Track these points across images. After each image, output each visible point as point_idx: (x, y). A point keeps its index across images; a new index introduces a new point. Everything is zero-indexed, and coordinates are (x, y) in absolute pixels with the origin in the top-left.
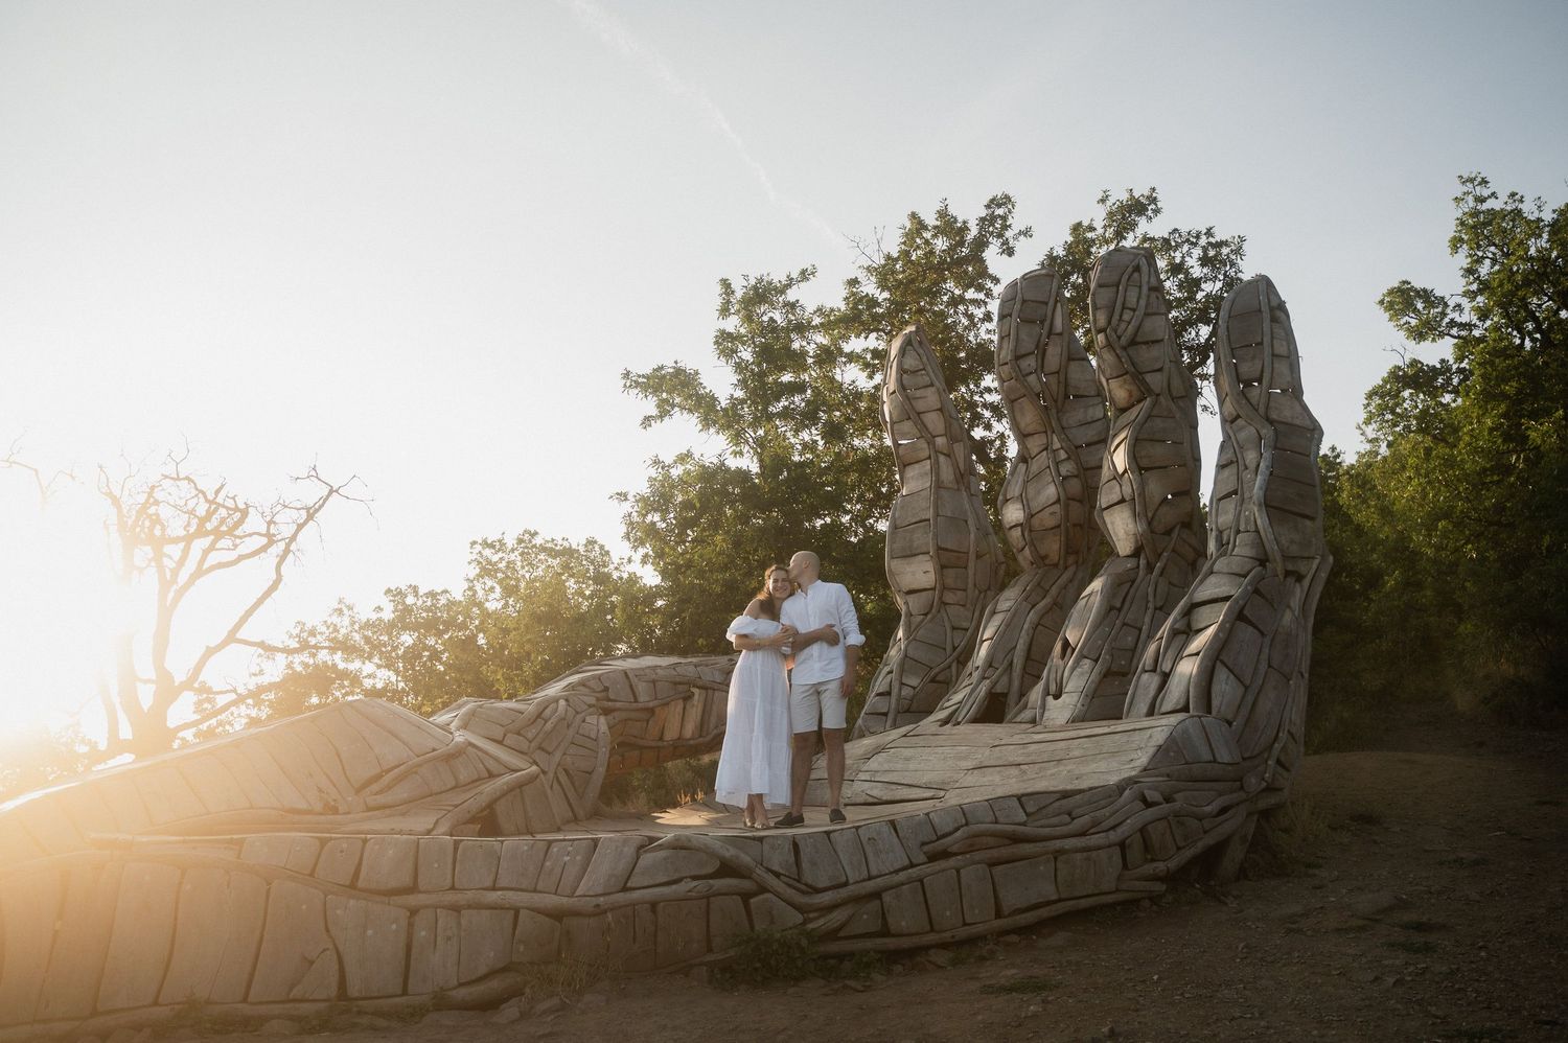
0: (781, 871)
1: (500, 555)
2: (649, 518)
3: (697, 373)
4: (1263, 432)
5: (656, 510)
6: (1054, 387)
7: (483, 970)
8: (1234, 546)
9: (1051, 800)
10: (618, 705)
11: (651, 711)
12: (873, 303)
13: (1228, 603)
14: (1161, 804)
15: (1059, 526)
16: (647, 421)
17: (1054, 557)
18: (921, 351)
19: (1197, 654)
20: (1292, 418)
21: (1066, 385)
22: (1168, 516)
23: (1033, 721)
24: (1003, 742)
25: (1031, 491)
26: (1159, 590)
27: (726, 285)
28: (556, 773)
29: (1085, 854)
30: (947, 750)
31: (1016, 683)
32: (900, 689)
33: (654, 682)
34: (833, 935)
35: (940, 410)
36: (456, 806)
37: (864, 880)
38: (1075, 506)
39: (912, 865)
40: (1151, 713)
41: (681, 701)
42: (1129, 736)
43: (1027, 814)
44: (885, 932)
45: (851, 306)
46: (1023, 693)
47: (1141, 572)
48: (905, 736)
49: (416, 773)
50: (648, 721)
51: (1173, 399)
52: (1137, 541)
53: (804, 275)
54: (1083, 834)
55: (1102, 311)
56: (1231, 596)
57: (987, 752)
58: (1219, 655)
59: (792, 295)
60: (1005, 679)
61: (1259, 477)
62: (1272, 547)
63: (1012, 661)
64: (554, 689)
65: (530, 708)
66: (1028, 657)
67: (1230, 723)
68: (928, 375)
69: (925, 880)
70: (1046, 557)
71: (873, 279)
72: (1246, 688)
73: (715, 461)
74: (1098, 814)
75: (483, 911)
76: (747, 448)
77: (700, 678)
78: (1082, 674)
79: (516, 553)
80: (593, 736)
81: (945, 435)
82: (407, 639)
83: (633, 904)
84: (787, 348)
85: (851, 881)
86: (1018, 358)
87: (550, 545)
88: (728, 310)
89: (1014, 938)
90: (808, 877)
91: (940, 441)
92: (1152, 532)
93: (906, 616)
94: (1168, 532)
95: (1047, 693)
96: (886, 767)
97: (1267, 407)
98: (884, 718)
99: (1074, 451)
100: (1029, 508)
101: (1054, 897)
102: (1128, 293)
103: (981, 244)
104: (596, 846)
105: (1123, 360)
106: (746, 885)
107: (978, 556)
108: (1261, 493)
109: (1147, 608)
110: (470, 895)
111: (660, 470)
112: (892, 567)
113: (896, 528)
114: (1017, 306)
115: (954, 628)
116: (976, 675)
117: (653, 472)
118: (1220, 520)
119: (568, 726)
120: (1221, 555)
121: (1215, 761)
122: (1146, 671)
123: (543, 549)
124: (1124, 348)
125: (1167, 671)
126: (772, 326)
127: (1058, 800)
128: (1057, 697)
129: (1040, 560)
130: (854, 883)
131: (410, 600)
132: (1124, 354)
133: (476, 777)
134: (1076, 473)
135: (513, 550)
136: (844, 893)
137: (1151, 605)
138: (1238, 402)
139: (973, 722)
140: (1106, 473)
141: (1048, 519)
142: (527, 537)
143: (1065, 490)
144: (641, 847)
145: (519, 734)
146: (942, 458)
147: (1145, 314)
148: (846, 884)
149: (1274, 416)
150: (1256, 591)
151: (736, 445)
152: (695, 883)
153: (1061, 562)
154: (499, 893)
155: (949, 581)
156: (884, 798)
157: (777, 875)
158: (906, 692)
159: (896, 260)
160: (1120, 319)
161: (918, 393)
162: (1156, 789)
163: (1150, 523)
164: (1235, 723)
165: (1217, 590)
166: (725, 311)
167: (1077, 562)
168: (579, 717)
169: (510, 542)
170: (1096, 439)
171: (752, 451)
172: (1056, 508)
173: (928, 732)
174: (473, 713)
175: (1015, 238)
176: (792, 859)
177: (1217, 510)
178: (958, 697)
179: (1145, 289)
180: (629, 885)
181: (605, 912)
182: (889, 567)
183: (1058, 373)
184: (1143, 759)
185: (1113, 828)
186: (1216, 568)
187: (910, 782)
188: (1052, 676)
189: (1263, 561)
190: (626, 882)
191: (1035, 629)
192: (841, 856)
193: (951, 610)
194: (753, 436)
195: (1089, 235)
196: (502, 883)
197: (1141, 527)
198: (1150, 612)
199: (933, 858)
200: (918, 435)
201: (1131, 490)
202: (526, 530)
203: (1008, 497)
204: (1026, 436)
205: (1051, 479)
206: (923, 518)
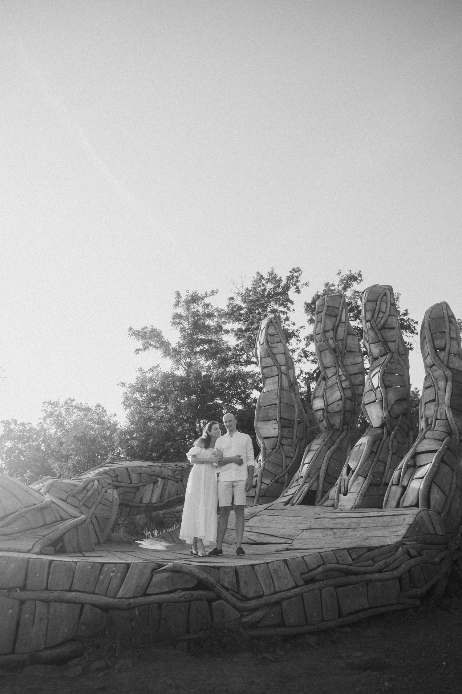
0: (229, 587)
1: (56, 408)
2: (135, 395)
3: (161, 332)
4: (447, 373)
5: (138, 392)
6: (341, 346)
7: (60, 640)
8: (435, 426)
9: (363, 553)
10: (122, 484)
11: (138, 488)
12: (240, 308)
13: (436, 454)
14: (417, 557)
15: (340, 411)
16: (137, 351)
17: (337, 426)
18: (276, 326)
19: (422, 478)
20: (459, 367)
21: (346, 346)
22: (398, 409)
23: (333, 506)
24: (322, 516)
25: (328, 394)
26: (394, 445)
27: (178, 294)
28: (91, 518)
29: (382, 582)
30: (291, 518)
31: (321, 486)
32: (261, 485)
33: (140, 474)
34: (255, 625)
35: (284, 353)
36: (44, 536)
37: (272, 594)
38: (348, 402)
39: (297, 586)
40: (398, 506)
41: (152, 484)
42: (393, 518)
43: (353, 559)
44: (282, 624)
45: (230, 308)
46: (325, 492)
47: (385, 436)
48: (266, 509)
49: (24, 516)
50: (135, 493)
51: (400, 355)
52: (383, 420)
53: (213, 293)
54: (380, 571)
55: (369, 312)
56: (438, 450)
57: (313, 521)
58: (433, 479)
59: (207, 301)
60: (316, 484)
61: (447, 394)
62: (454, 427)
63: (319, 475)
64: (91, 474)
65: (81, 484)
66: (327, 473)
67: (440, 514)
68: (279, 337)
69: (304, 595)
70: (333, 425)
71: (240, 298)
72: (447, 497)
73: (169, 371)
74: (388, 560)
75: (63, 604)
76: (181, 367)
77: (162, 473)
78: (359, 484)
79: (64, 408)
80: (111, 500)
81: (285, 365)
82: (9, 444)
83: (148, 604)
84: (203, 324)
85: (266, 594)
86: (325, 332)
87: (79, 406)
88: (178, 305)
89: (347, 629)
90: (244, 591)
91: (283, 368)
92: (391, 416)
93: (263, 449)
94: (397, 417)
95: (339, 492)
96: (258, 525)
97: (448, 362)
98: (253, 499)
99: (349, 376)
100: (327, 401)
101: (367, 606)
102: (381, 305)
103: (287, 287)
104: (128, 568)
105: (379, 335)
106: (211, 594)
107: (299, 423)
108: (449, 401)
109: (388, 453)
110: (56, 594)
111: (141, 374)
112: (258, 425)
113: (260, 407)
114: (325, 308)
115: (286, 457)
116: (301, 481)
117: (139, 374)
118: (427, 413)
119: (99, 494)
120: (430, 429)
121: (436, 534)
122: (393, 485)
123: (76, 407)
124: (379, 330)
125: (405, 485)
126: (197, 314)
127: (367, 552)
128: (345, 494)
129: (331, 427)
130: (267, 596)
131: (12, 426)
132: (379, 332)
133: (54, 520)
134: (349, 387)
135: (62, 407)
136: (262, 601)
137: (390, 452)
138: (434, 357)
139: (300, 504)
140: (367, 387)
141: (336, 407)
142: (69, 401)
143: (344, 395)
144: (154, 570)
145: (74, 497)
146: (283, 376)
147: (389, 315)
148: (262, 596)
149: (451, 366)
150: (448, 448)
151: (177, 365)
152: (184, 593)
153: (341, 428)
154: (74, 593)
155: (285, 434)
156: (258, 541)
157: (227, 589)
158: (264, 486)
159: (250, 291)
160: (378, 317)
161: (274, 345)
162: (414, 548)
163: (389, 412)
164: (442, 514)
165: (429, 447)
166: (177, 305)
167: (347, 429)
168: (104, 490)
169: (61, 403)
170: (358, 372)
171: (183, 369)
172: (340, 402)
173: (278, 508)
174: (52, 485)
175: (302, 286)
176: (235, 581)
177: (425, 408)
178: (292, 491)
179: (389, 304)
180: (147, 592)
181: (135, 607)
182: (256, 425)
183: (342, 340)
184: (403, 531)
185: (396, 568)
186: (427, 436)
187: (272, 534)
188: (342, 484)
189: (450, 433)
190: (146, 590)
191: (329, 460)
192: (260, 580)
193: (285, 447)
194: (185, 362)
195: (332, 288)
196: (75, 588)
197: (385, 414)
198: (390, 455)
199: (307, 582)
200: (273, 364)
201: (381, 396)
202: (69, 399)
203: (316, 396)
204: (326, 368)
205: (338, 389)
206: (274, 403)
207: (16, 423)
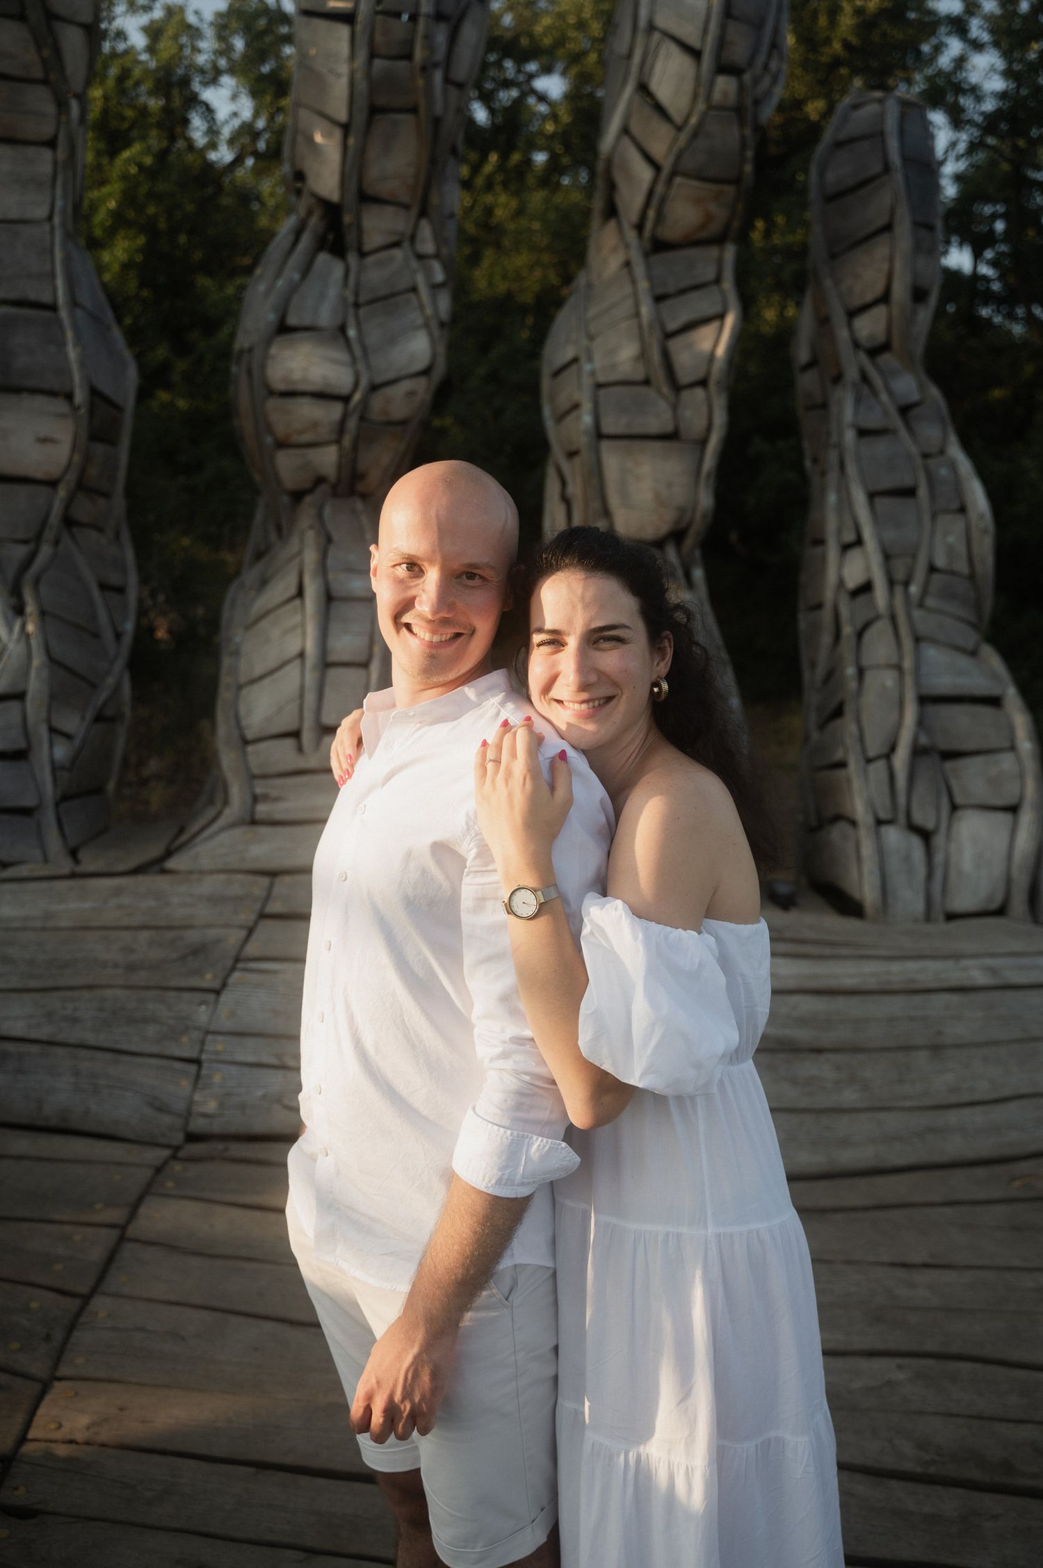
8: (925, 591)
25: (372, 331)
40: (929, 912)
56: (1002, 699)
70: (362, 478)
115: (101, 586)
122: (882, 823)
125: (929, 826)
129: (350, 479)
141: (401, 401)
155: (92, 472)
158: (61, 750)
165: (963, 680)
186: (919, 628)
197: (707, 498)
200: (38, 72)
201: (704, 422)
203: (292, 320)
204: (366, 198)
205: (420, 321)
206: (32, 296)
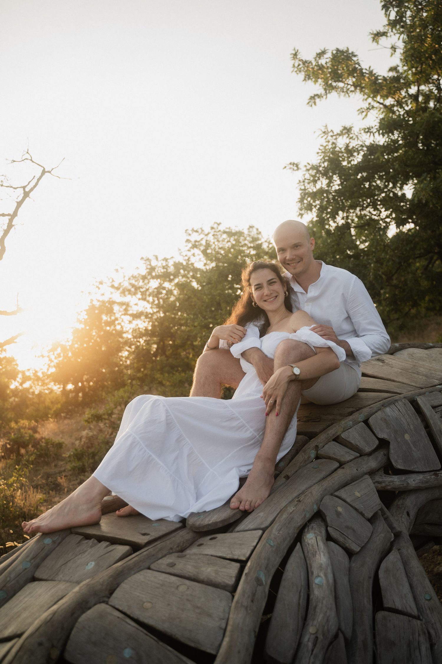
1: (202, 236)
2: (319, 184)
16: (314, 98)
82: (154, 284)
87: (227, 230)
111: (329, 140)
117: (323, 141)
131: (154, 263)
135: (208, 234)
142: (216, 226)
169: (207, 230)
202: (215, 223)
207: (157, 258)
